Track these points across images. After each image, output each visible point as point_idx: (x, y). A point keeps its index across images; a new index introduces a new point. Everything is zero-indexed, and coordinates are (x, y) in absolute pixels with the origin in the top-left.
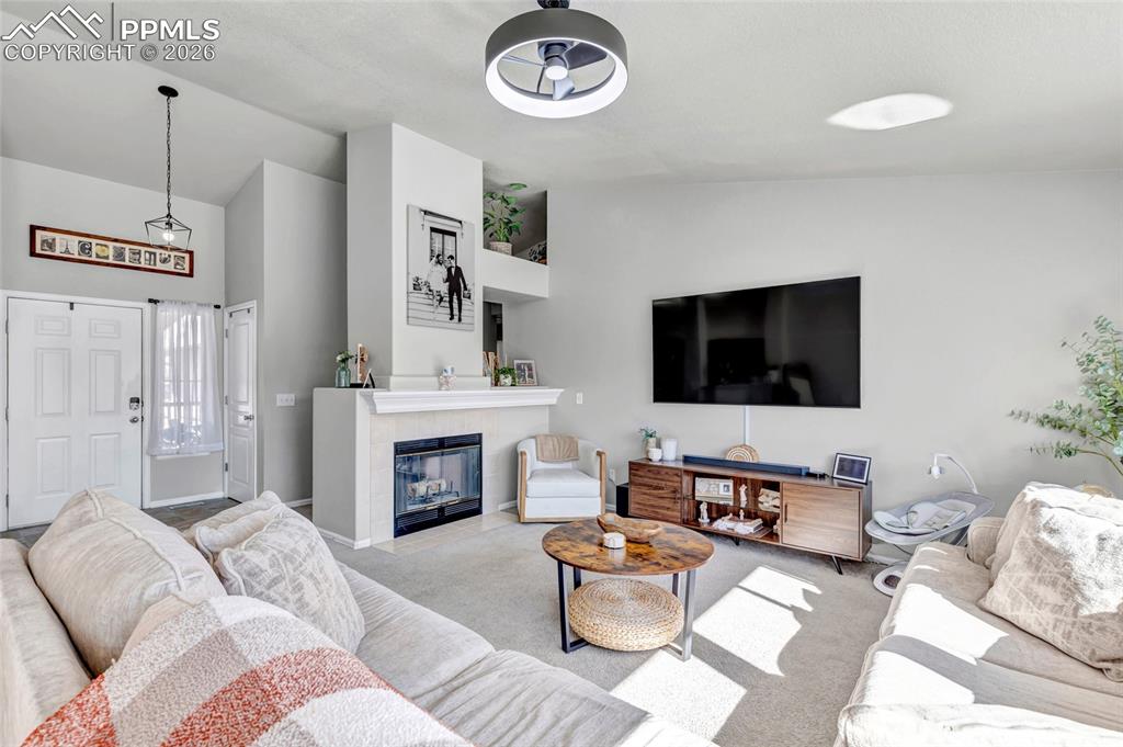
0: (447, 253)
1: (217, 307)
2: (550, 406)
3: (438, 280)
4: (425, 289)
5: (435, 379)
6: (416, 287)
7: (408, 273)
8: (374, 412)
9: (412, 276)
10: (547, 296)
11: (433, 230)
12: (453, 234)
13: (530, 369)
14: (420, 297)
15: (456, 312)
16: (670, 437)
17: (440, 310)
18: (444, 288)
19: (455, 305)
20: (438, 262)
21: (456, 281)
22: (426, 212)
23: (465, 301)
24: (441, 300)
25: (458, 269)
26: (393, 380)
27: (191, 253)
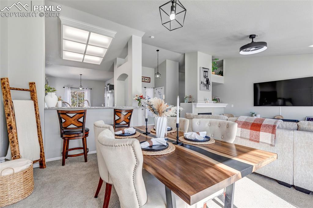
0: (206, 76)
1: (154, 88)
2: (224, 108)
3: (205, 81)
4: (203, 83)
5: (204, 101)
6: (202, 83)
7: (200, 80)
8: (196, 107)
9: (201, 81)
10: (223, 83)
11: (204, 71)
12: (207, 72)
13: (219, 100)
14: (202, 85)
15: (208, 87)
16: (259, 114)
17: (205, 87)
18: (206, 83)
19: (208, 86)
20: (205, 78)
21: (208, 81)
22: (203, 68)
23: (209, 85)
24: (205, 85)
25: (208, 79)
26: (198, 101)
27: (150, 78)
